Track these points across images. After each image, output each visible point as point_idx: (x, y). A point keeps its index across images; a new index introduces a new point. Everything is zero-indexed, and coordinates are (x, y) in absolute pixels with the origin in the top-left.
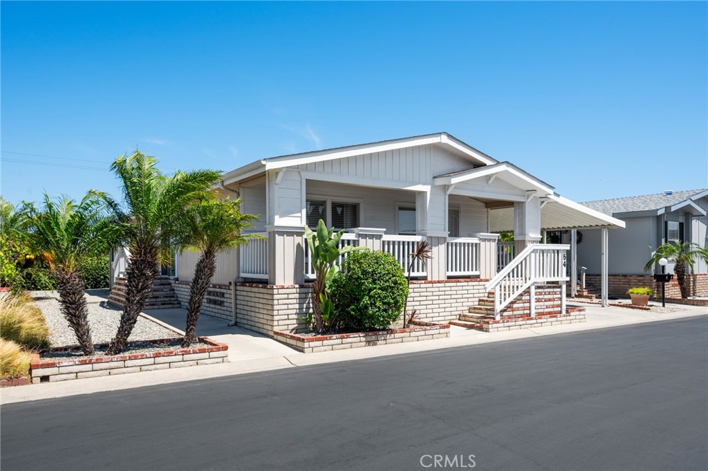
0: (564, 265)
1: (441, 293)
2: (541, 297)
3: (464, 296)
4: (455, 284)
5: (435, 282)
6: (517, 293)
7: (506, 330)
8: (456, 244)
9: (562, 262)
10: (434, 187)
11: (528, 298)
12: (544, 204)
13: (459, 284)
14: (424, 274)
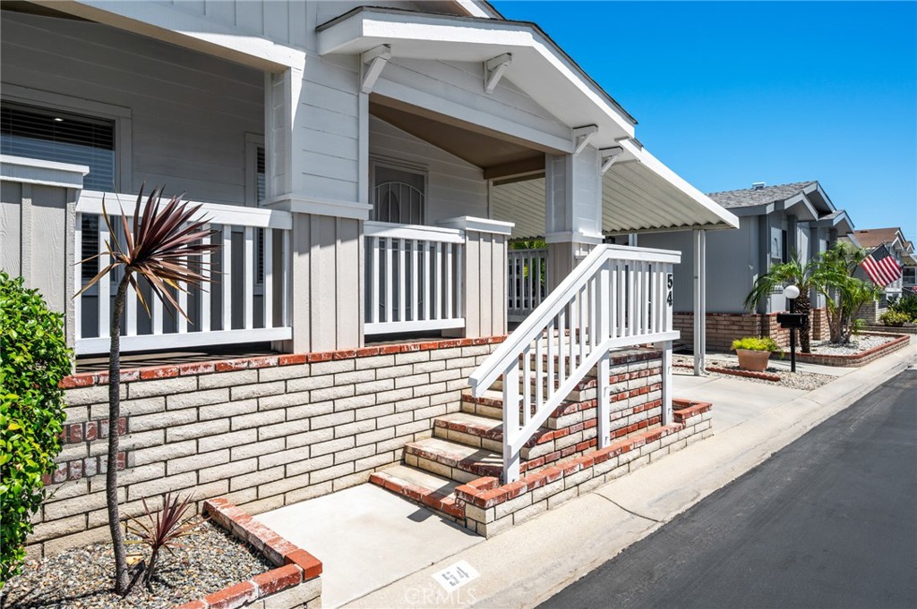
0: (669, 301)
1: (341, 391)
2: (622, 386)
3: (419, 391)
4: (389, 359)
5: (319, 359)
6: (567, 386)
7: (539, 512)
8: (396, 243)
9: (665, 291)
10: (316, 59)
11: (591, 393)
12: (608, 165)
13: (401, 358)
14: (282, 334)
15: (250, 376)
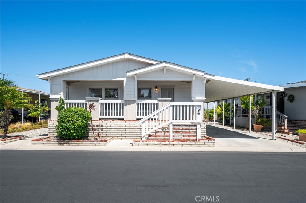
2: (178, 130)
5: (127, 121)
11: (167, 130)
14: (122, 117)
15: (117, 122)
